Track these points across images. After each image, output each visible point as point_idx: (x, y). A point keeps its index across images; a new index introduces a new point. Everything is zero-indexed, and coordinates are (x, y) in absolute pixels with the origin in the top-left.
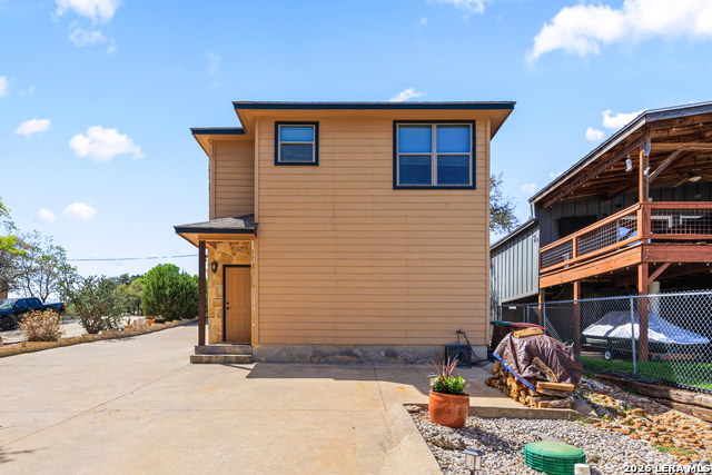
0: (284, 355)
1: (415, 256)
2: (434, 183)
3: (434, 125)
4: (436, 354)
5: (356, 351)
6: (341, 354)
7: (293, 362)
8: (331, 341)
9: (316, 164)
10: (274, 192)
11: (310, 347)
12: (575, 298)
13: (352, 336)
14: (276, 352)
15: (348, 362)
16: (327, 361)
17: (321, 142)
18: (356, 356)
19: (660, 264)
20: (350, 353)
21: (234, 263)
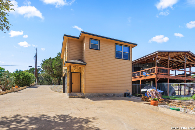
0: (91, 95)
1: (119, 73)
2: (123, 58)
3: (123, 46)
4: (123, 95)
5: (107, 94)
6: (104, 95)
7: (93, 97)
8: (102, 92)
9: (99, 50)
10: (89, 55)
11: (97, 93)
12: (140, 84)
13: (107, 91)
14: (89, 95)
15: (105, 97)
16: (101, 97)
17: (100, 45)
18: (107, 95)
19: (159, 78)
20: (106, 95)
21: (75, 72)
